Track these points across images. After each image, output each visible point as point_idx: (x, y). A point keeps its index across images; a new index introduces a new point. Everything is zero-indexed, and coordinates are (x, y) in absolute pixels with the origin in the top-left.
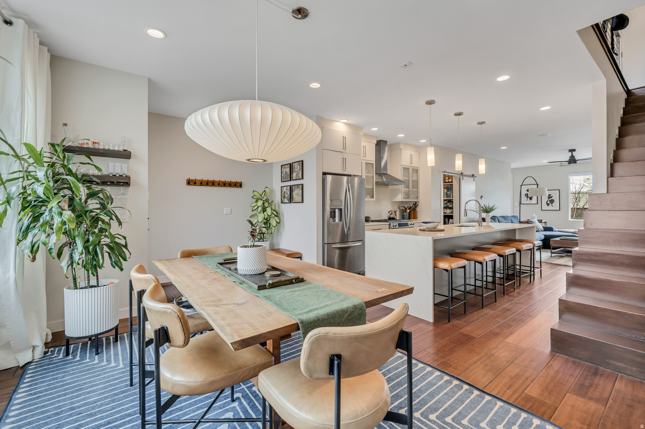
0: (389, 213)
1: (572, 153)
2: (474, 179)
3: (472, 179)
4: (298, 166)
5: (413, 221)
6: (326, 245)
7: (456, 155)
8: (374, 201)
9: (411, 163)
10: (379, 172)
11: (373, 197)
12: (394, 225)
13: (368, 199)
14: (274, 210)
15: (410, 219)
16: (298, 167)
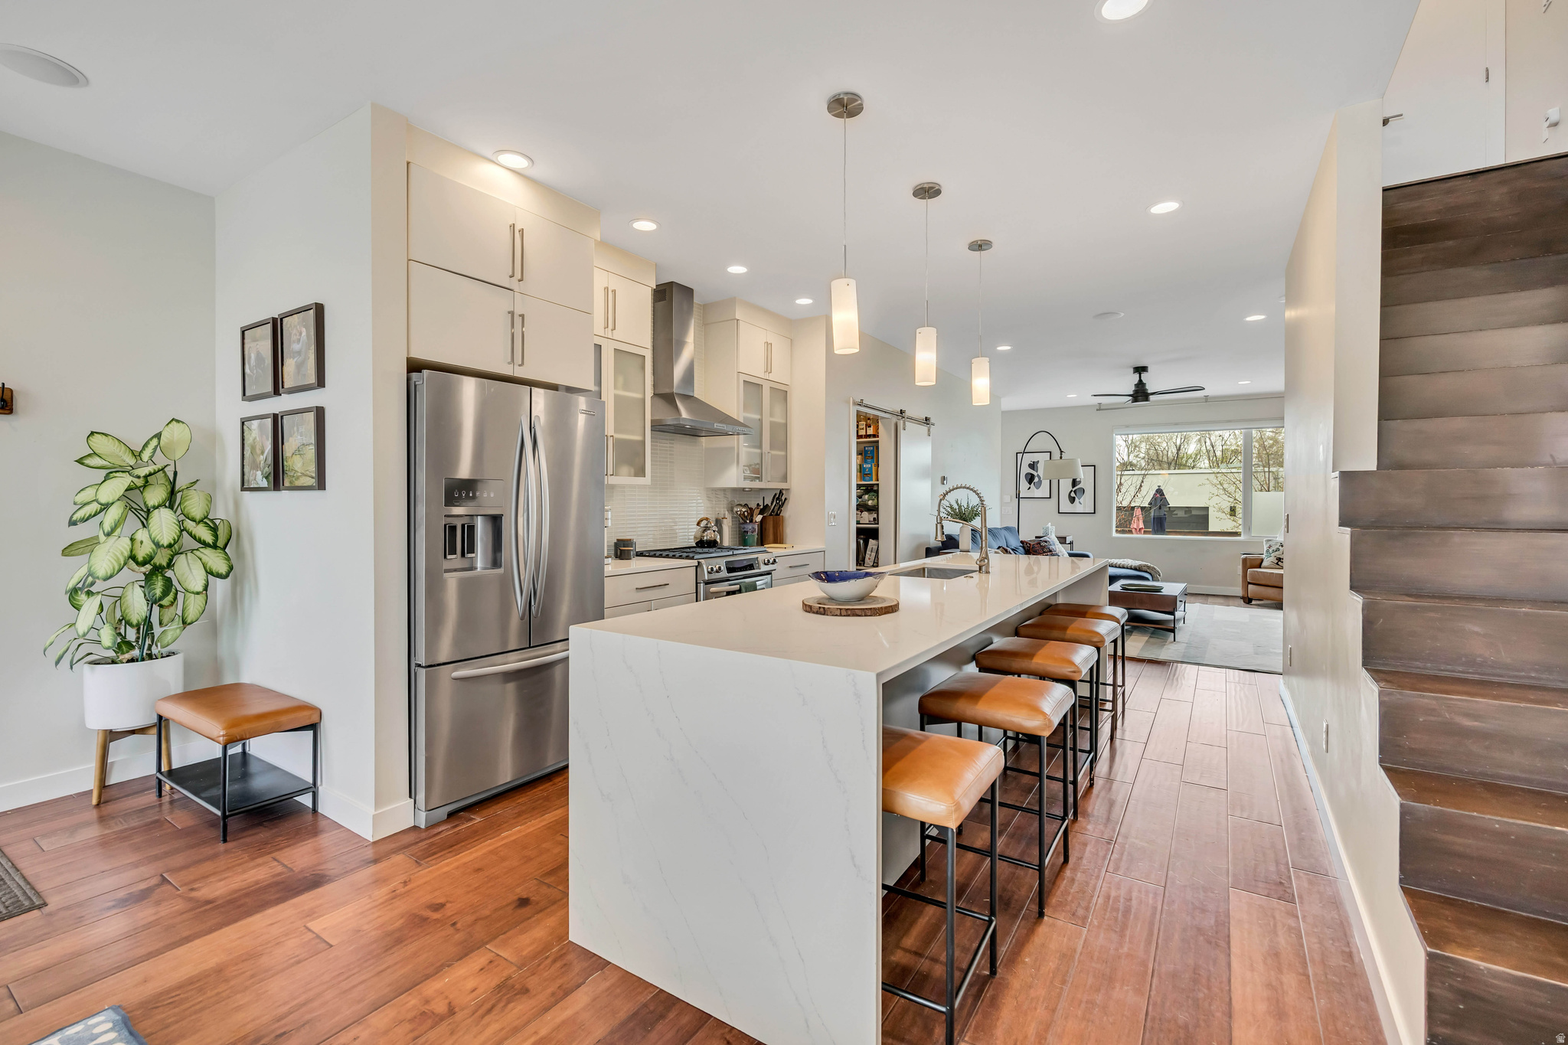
0: (698, 524)
1: (1140, 377)
2: (929, 430)
3: (924, 428)
4: (304, 330)
5: (774, 550)
6: (422, 673)
7: (918, 331)
8: (644, 486)
9: (769, 370)
10: (667, 391)
11: (640, 472)
12: (712, 569)
13: (624, 479)
14: (198, 518)
15: (762, 545)
16: (301, 334)
